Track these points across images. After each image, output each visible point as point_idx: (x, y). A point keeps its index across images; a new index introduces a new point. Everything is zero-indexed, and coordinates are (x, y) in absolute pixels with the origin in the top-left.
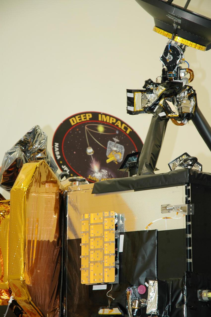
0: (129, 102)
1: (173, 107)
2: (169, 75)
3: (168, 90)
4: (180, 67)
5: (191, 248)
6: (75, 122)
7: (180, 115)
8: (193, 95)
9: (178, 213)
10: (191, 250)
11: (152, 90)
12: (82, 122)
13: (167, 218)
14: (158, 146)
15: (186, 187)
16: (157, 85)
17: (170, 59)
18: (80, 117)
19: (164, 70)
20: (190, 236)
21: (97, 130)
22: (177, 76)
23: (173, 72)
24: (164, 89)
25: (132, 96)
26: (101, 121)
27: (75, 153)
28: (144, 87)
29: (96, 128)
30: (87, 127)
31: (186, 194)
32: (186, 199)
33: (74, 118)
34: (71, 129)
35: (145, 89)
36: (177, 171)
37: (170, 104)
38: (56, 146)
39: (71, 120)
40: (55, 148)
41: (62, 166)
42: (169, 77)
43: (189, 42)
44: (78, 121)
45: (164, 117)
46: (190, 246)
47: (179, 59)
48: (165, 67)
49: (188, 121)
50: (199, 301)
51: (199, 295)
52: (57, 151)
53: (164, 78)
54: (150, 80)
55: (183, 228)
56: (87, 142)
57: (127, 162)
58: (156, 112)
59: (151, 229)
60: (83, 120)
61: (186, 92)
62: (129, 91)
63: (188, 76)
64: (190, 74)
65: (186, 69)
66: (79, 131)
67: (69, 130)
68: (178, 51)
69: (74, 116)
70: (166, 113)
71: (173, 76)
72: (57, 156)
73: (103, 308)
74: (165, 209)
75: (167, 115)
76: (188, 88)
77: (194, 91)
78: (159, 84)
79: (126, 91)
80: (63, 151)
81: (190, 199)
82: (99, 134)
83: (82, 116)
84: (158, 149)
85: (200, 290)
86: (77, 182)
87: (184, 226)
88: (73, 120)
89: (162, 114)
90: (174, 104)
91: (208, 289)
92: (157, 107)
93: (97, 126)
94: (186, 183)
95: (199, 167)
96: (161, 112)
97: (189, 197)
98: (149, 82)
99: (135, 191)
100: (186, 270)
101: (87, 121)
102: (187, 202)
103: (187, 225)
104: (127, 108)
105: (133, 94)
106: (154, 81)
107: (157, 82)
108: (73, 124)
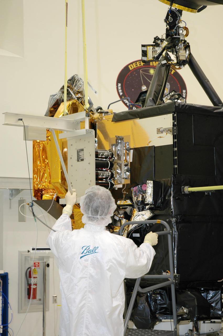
0: (144, 54)
1: (173, 56)
2: (171, 32)
3: (169, 43)
4: (179, 26)
5: (176, 158)
6: (133, 68)
7: (177, 62)
8: (187, 47)
9: (167, 134)
10: (176, 159)
11: (159, 44)
12: (138, 67)
13: (160, 137)
14: (160, 86)
15: (173, 115)
16: (162, 40)
17: (171, 20)
18: (136, 64)
19: (167, 29)
20: (176, 149)
21: (149, 73)
22: (177, 32)
23: (174, 30)
24: (167, 43)
25: (146, 50)
26: (152, 66)
27: (133, 90)
28: (154, 42)
29: (149, 71)
30: (141, 70)
31: (173, 120)
32: (173, 123)
33: (131, 65)
34: (129, 73)
35: (155, 44)
36: (167, 103)
37: (170, 54)
38: (119, 86)
39: (129, 66)
40: (119, 87)
41: (124, 100)
42: (171, 34)
43: (183, 7)
44: (135, 67)
45: (166, 64)
46: (176, 156)
47: (178, 20)
48: (168, 27)
49: (184, 66)
50: (183, 194)
51: (182, 190)
52: (120, 89)
53: (167, 35)
54: (157, 37)
55: (171, 144)
56: (141, 81)
57: (141, 97)
58: (160, 60)
59: (150, 146)
60: (139, 66)
61: (182, 45)
62: (143, 46)
63: (185, 33)
64: (186, 31)
65: (183, 27)
66: (136, 74)
67: (128, 74)
68: (176, 14)
69: (132, 63)
70: (167, 61)
71: (174, 33)
72: (120, 93)
73: (120, 200)
74: (159, 131)
75: (167, 62)
76: (183, 41)
77: (188, 43)
78: (164, 40)
79: (141, 46)
80: (124, 89)
81: (176, 123)
82: (151, 75)
83: (138, 63)
84: (160, 88)
85: (183, 187)
86: (103, 114)
87: (171, 142)
88: (131, 66)
89: (165, 62)
90: (173, 54)
91: (189, 186)
92: (161, 56)
93: (149, 70)
94: (173, 112)
95: (184, 100)
96: (164, 60)
97: (175, 122)
98: (156, 39)
99: (140, 119)
100: (173, 173)
101: (141, 66)
102: (174, 125)
103: (174, 142)
104: (142, 58)
105: (146, 48)
106: (160, 38)
107: (162, 38)
108: (131, 69)
